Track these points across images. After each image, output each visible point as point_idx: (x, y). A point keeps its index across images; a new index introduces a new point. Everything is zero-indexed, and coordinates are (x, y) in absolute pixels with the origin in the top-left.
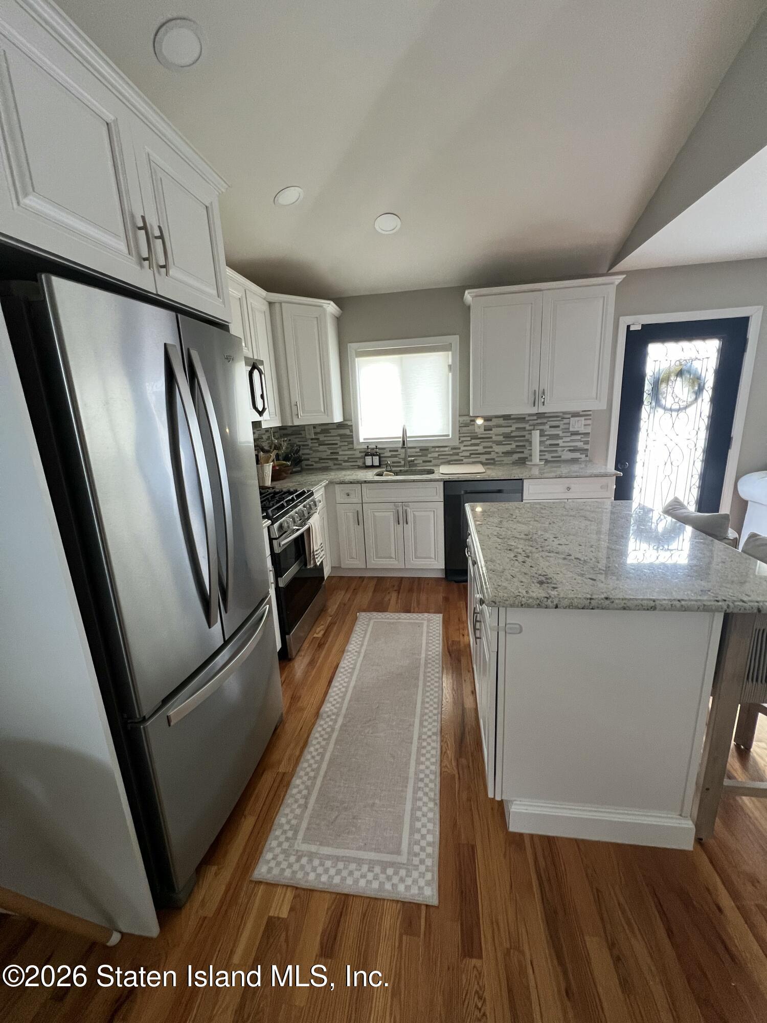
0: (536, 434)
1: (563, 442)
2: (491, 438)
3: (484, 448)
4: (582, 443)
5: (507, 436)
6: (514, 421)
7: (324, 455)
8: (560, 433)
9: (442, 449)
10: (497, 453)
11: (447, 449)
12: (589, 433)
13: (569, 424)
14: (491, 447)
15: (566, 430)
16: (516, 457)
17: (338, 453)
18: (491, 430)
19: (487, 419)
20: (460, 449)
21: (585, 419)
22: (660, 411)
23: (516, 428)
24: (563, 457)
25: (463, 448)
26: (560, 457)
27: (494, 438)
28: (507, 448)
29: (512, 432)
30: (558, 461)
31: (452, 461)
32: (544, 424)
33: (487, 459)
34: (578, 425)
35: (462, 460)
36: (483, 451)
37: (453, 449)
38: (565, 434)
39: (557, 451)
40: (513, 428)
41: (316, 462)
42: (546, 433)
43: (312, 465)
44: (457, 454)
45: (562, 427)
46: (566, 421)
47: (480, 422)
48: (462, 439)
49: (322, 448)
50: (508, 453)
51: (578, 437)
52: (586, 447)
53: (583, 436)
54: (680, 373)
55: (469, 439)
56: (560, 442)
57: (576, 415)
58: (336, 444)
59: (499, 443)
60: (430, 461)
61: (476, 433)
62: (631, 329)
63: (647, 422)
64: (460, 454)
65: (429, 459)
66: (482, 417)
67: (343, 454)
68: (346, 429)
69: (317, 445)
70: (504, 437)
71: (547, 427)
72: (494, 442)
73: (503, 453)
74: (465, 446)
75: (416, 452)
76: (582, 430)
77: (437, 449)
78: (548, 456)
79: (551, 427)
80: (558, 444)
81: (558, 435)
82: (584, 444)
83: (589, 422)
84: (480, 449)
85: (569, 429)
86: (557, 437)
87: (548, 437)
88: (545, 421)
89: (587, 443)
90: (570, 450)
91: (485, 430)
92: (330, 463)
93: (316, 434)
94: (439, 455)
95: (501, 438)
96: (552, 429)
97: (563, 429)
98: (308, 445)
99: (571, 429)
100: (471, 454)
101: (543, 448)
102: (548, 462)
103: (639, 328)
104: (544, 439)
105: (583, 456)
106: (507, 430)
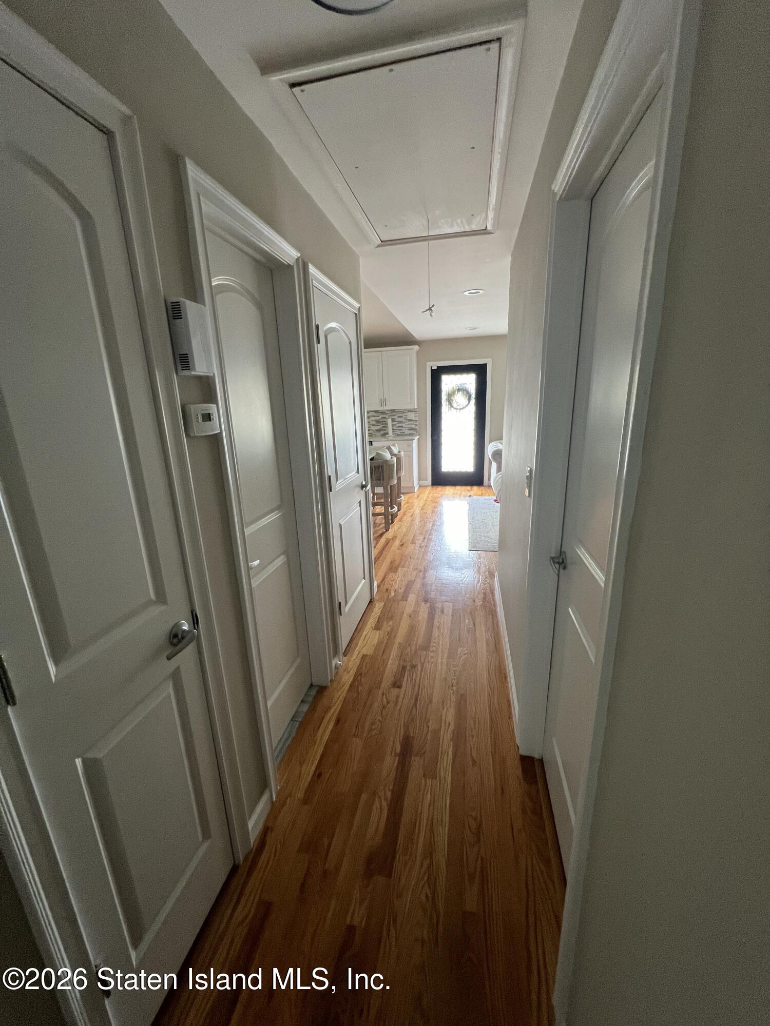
0: (389, 421)
1: (405, 425)
4: (414, 426)
5: (377, 421)
6: (381, 414)
10: (373, 430)
12: (417, 421)
13: (407, 415)
15: (406, 419)
16: (382, 432)
21: (415, 413)
22: (452, 409)
23: (382, 417)
24: (406, 433)
26: (404, 433)
28: (378, 428)
29: (380, 419)
30: (403, 434)
32: (395, 415)
34: (411, 416)
38: (405, 421)
39: (402, 430)
40: (380, 417)
42: (396, 420)
45: (404, 417)
46: (405, 414)
50: (378, 431)
51: (412, 422)
52: (416, 427)
53: (414, 422)
54: (459, 390)
56: (403, 425)
57: (410, 411)
59: (374, 425)
62: (433, 368)
63: (445, 414)
71: (396, 417)
73: (376, 430)
76: (414, 419)
78: (398, 432)
79: (398, 417)
81: (402, 421)
83: (417, 415)
87: (398, 422)
88: (395, 414)
89: (416, 425)
90: (409, 429)
95: (374, 423)
99: (408, 418)
101: (395, 428)
102: (398, 435)
103: (436, 368)
104: (395, 423)
105: (415, 432)
106: (377, 418)
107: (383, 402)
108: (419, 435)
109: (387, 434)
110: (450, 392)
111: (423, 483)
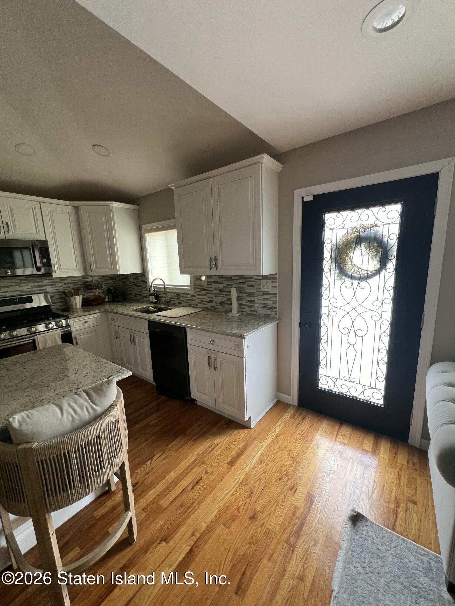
0: (234, 291)
1: (258, 299)
2: (212, 291)
3: (209, 297)
4: (271, 302)
5: (221, 290)
6: (225, 279)
7: (137, 292)
8: (255, 291)
9: (187, 296)
10: (216, 303)
11: (189, 296)
12: (276, 294)
13: (260, 284)
14: (212, 298)
15: (259, 290)
16: (226, 307)
17: (142, 292)
18: (211, 285)
19: (208, 277)
20: (195, 296)
21: (272, 282)
22: (343, 278)
23: (227, 285)
24: (259, 312)
25: (197, 296)
27: (214, 291)
28: (222, 300)
29: (224, 287)
31: (192, 304)
32: (244, 283)
33: (210, 306)
34: (267, 286)
35: (197, 305)
36: (207, 300)
37: (192, 296)
38: (258, 293)
39: (254, 306)
40: (225, 285)
41: (135, 296)
42: (246, 291)
43: (133, 297)
44: (194, 300)
45: (256, 286)
46: (258, 282)
47: (203, 278)
48: (196, 290)
49: (136, 288)
50: (222, 304)
51: (269, 297)
52: (275, 306)
53: (271, 296)
55: (199, 290)
56: (255, 299)
57: (265, 277)
58: (141, 286)
59: (217, 295)
60: (181, 303)
61: (203, 286)
62: (305, 200)
63: (328, 289)
64: (196, 301)
66: (205, 276)
67: (144, 293)
68: (142, 277)
69: (134, 286)
70: (219, 291)
71: (245, 286)
72: (214, 294)
73: (220, 303)
75: (175, 296)
76: (270, 290)
77: (184, 295)
78: (248, 310)
79: (249, 286)
80: (254, 301)
81: (254, 293)
82: (273, 303)
83: (276, 284)
84: (206, 298)
85: (261, 289)
86: (252, 294)
87: (247, 294)
88: (244, 281)
90: (263, 307)
91: (208, 285)
92: (140, 297)
93: (133, 279)
94: (186, 300)
95: (217, 292)
96: (249, 288)
97: (257, 288)
98: (131, 286)
99: (262, 289)
100: (202, 301)
101: (243, 302)
102: (248, 314)
103: (311, 198)
104: (245, 295)
105: (273, 313)
106: (221, 286)
107: (214, 262)
108: (279, 319)
109: (230, 310)
110: (340, 245)
111: (285, 398)
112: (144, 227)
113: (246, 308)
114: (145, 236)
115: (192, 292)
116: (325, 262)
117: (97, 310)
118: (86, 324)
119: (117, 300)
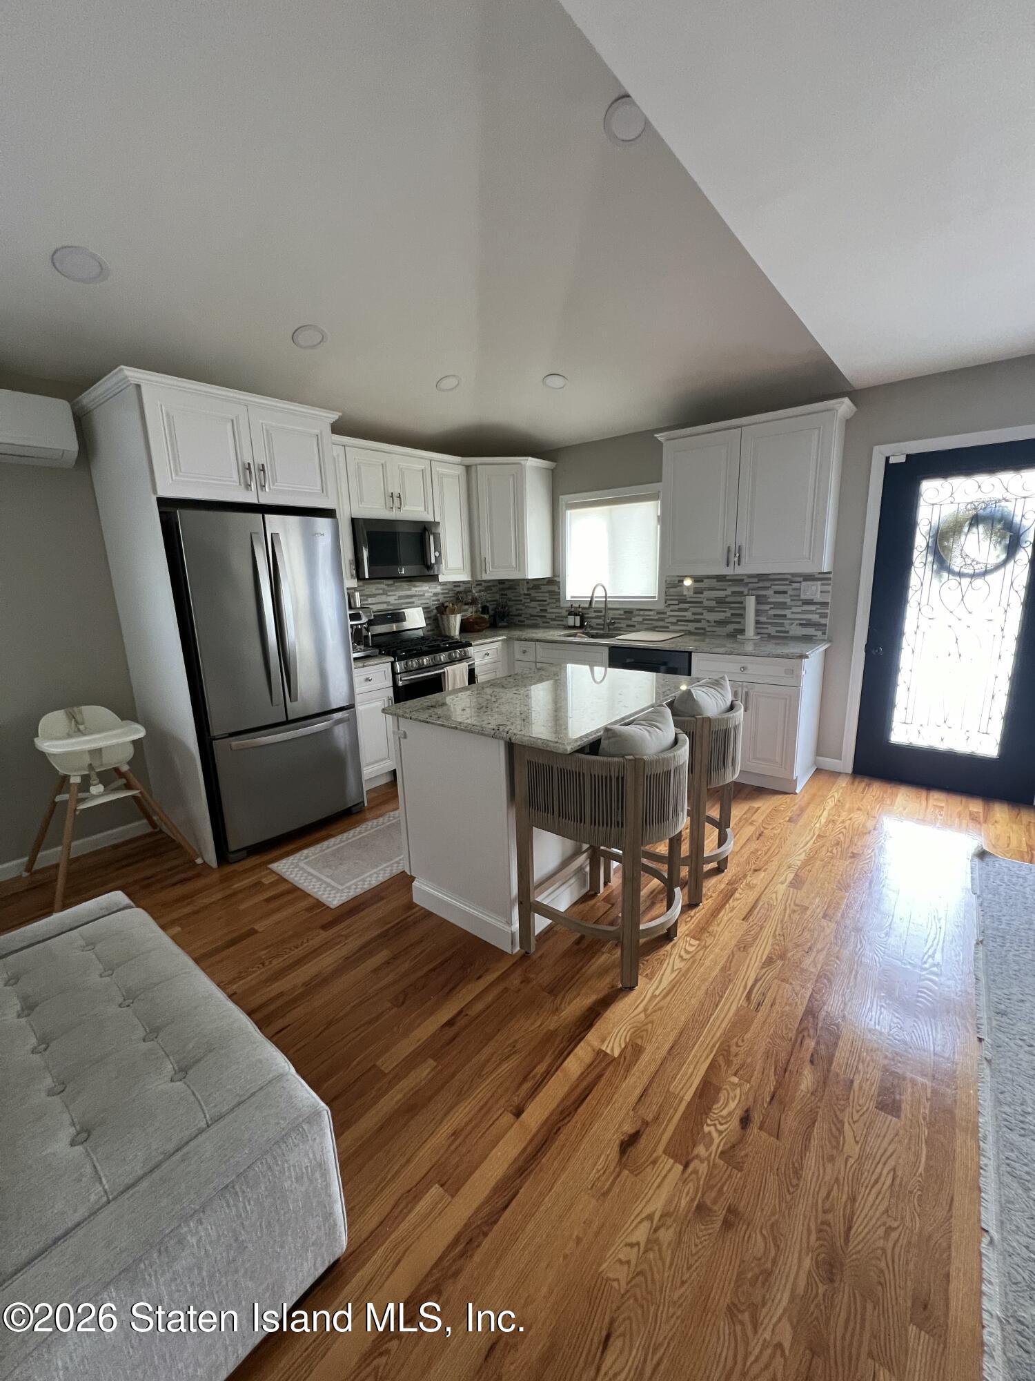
0: (751, 602)
1: (792, 613)
2: (702, 602)
3: (694, 614)
4: (817, 616)
5: (721, 602)
6: (730, 583)
7: (534, 612)
8: (788, 600)
9: (647, 613)
10: (708, 621)
11: (651, 613)
12: (827, 603)
13: (800, 589)
14: (702, 614)
15: (795, 598)
16: (731, 627)
17: (546, 610)
18: (702, 593)
19: (697, 579)
20: (665, 613)
21: (822, 584)
23: (733, 592)
24: (792, 633)
25: (669, 613)
26: (788, 632)
27: (706, 603)
28: (721, 616)
29: (727, 596)
30: (784, 637)
31: (657, 627)
32: (767, 588)
33: (696, 628)
34: (812, 591)
35: (668, 627)
36: (693, 617)
37: (659, 613)
38: (793, 603)
39: (783, 623)
40: (728, 592)
41: (528, 619)
42: (769, 600)
43: (524, 621)
44: (663, 620)
45: (790, 592)
46: (795, 585)
47: (688, 582)
48: (669, 602)
49: (533, 604)
50: (720, 623)
51: (813, 608)
52: (823, 621)
53: (818, 606)
55: (676, 602)
56: (787, 612)
57: (809, 578)
58: (545, 601)
59: (711, 610)
60: (634, 626)
61: (685, 596)
62: (891, 461)
63: (919, 592)
64: (667, 620)
65: (632, 623)
66: (691, 577)
67: (552, 611)
68: (552, 585)
69: (528, 600)
70: (717, 603)
71: (770, 592)
72: (705, 608)
73: (715, 622)
74: (671, 611)
75: (621, 615)
76: (817, 597)
77: (642, 613)
78: (772, 630)
79: (775, 592)
80: (785, 616)
81: (786, 603)
82: (820, 617)
83: (829, 588)
84: (688, 615)
85: (799, 596)
86: (783, 606)
87: (772, 606)
88: (767, 584)
89: (824, 616)
90: (801, 624)
91: (695, 593)
92: (540, 620)
93: (528, 589)
94: (644, 620)
95: (713, 604)
96: (777, 595)
97: (791, 596)
98: (521, 601)
99: (802, 597)
100: (678, 621)
101: (763, 619)
102: (770, 637)
103: (903, 459)
104: (767, 607)
105: (820, 633)
106: (721, 594)
107: (734, 554)
108: (830, 641)
109: (742, 631)
110: (943, 526)
111: (829, 763)
112: (564, 499)
113: (767, 628)
114: (564, 515)
115: (661, 606)
116: (916, 553)
117: (500, 636)
118: (487, 657)
119: (500, 624)
